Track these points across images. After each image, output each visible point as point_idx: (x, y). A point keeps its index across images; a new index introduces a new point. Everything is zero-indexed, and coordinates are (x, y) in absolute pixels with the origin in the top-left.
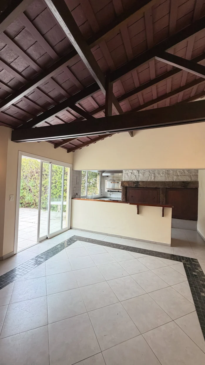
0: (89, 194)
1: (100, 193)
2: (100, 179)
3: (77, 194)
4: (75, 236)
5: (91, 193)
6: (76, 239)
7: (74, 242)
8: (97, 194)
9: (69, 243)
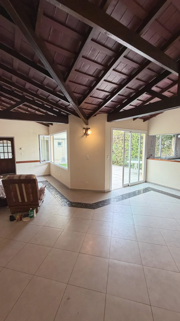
0: (163, 155)
1: (175, 154)
2: (175, 141)
3: (151, 155)
4: (149, 187)
5: (165, 154)
6: (150, 190)
7: (148, 191)
8: (172, 155)
9: (145, 191)
